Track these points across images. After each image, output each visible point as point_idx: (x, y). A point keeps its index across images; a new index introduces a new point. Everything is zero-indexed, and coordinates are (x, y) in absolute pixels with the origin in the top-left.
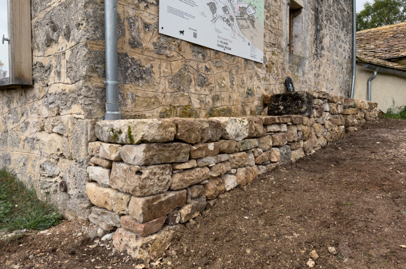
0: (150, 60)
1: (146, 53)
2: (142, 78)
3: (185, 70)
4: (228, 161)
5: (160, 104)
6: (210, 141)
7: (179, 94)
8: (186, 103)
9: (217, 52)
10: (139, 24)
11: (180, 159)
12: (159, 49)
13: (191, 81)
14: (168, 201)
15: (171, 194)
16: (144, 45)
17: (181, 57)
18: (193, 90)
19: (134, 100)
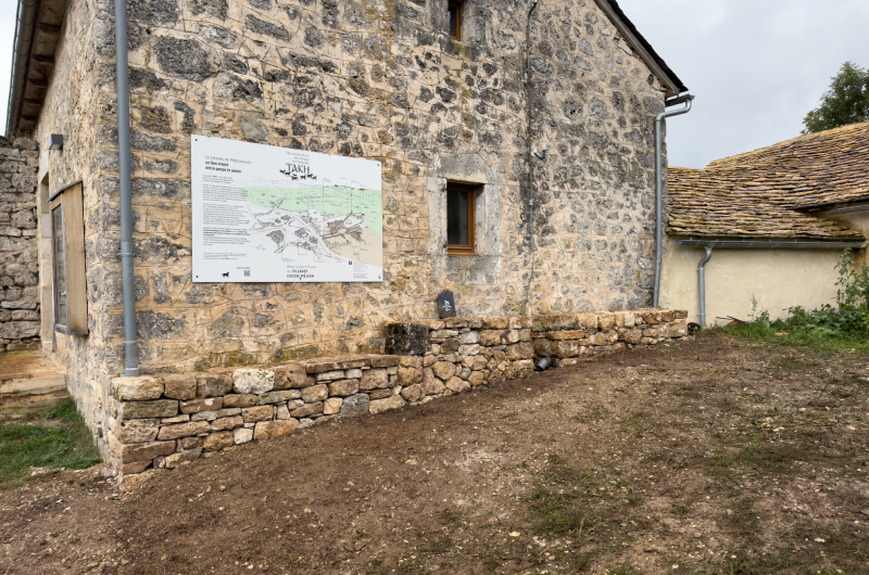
0: (181, 311)
1: (176, 305)
2: (170, 330)
3: (233, 312)
4: (240, 414)
5: (196, 353)
6: (209, 397)
7: (223, 340)
8: (235, 348)
9: (287, 284)
10: (168, 279)
11: (164, 414)
12: (193, 299)
13: (243, 323)
14: (151, 449)
15: (157, 443)
16: (173, 298)
17: (226, 300)
18: (246, 333)
19: (160, 353)
